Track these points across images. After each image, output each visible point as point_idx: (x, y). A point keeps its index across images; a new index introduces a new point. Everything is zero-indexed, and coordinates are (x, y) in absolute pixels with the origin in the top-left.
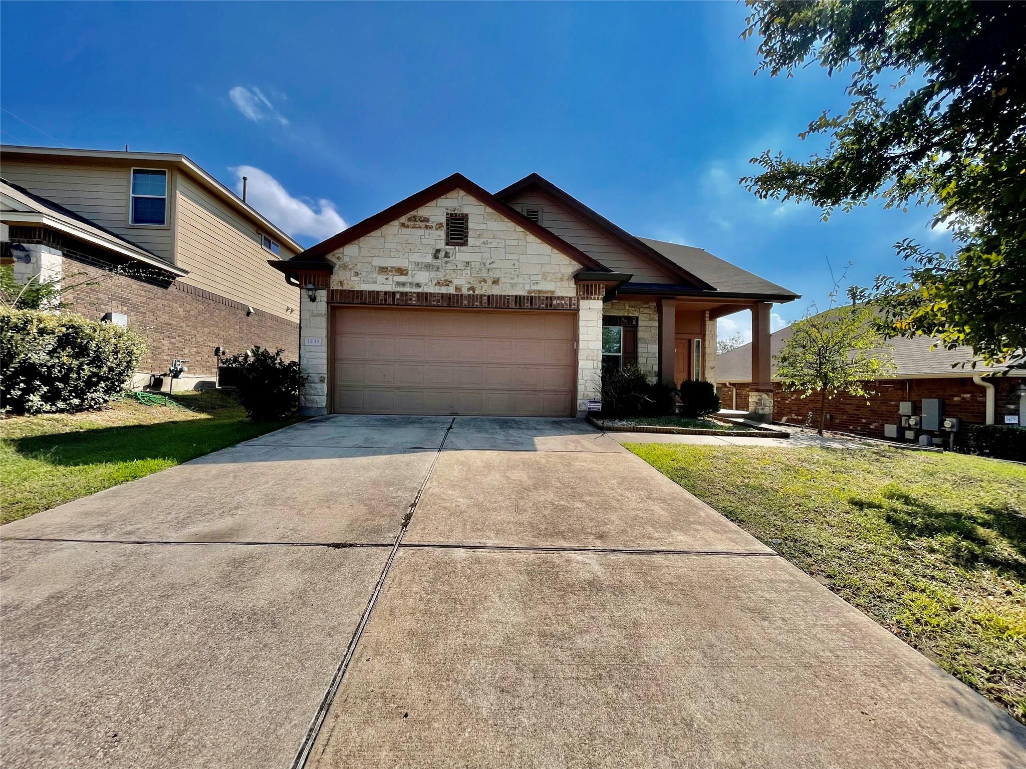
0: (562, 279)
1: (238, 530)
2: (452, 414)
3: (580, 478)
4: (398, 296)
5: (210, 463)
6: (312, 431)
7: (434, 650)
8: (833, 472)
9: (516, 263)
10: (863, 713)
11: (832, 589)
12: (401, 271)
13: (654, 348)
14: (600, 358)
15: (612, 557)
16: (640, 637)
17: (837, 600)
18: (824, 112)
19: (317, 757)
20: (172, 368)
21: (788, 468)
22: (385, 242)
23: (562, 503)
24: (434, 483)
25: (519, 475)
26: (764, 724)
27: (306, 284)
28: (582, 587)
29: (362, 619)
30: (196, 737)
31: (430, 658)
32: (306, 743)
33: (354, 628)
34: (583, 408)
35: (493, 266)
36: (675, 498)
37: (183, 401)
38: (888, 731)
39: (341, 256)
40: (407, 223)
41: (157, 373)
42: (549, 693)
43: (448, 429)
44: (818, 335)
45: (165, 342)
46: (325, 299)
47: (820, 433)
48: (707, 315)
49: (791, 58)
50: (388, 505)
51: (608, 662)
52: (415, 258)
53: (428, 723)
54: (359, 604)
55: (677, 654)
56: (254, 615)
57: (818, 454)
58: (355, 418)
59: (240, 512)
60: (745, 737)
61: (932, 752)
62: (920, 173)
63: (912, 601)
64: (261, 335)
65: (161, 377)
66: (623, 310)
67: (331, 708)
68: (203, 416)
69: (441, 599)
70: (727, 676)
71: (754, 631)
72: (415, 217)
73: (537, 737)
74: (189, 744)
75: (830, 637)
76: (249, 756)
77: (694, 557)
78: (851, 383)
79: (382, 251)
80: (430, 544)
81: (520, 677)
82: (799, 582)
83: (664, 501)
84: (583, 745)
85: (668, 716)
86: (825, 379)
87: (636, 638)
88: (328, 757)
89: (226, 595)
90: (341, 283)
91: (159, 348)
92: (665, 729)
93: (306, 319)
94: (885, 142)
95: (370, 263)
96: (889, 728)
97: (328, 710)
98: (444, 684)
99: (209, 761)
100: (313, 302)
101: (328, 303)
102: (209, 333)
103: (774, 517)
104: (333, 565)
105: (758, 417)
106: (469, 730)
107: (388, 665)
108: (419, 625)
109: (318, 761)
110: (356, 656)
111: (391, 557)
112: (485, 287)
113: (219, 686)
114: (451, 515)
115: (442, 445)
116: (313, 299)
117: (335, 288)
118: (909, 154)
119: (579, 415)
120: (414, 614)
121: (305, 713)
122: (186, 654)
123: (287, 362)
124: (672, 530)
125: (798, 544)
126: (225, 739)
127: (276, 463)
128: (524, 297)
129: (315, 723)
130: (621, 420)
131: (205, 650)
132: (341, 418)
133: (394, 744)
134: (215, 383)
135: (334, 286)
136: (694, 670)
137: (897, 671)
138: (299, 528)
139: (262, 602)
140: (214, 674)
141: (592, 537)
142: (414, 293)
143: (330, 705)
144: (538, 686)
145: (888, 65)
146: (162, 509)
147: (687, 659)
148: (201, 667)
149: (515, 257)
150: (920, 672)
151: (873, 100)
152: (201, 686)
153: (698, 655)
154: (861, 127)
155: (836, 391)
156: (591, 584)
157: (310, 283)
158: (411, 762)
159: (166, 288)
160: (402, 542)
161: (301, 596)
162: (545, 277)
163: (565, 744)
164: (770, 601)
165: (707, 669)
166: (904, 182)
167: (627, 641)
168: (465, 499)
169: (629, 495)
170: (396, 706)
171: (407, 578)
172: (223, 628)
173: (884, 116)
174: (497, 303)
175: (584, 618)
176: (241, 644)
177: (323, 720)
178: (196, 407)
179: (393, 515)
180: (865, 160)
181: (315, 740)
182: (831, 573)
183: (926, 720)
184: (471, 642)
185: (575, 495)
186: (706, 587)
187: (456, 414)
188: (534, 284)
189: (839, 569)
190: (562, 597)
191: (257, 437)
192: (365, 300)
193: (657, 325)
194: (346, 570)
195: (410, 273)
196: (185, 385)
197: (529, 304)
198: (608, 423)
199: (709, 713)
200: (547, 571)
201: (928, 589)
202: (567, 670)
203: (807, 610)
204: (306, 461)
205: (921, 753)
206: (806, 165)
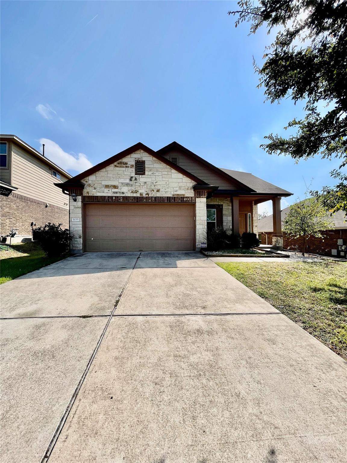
0: (188, 189)
1: (39, 311)
2: (140, 251)
3: (196, 280)
4: (114, 198)
5: (27, 278)
6: (75, 261)
7: (126, 366)
8: (308, 273)
9: (167, 182)
10: (314, 386)
11: (304, 329)
12: (115, 187)
13: (230, 218)
14: (206, 224)
15: (208, 317)
16: (219, 355)
17: (306, 334)
18: (295, 118)
19: (70, 420)
20: (11, 233)
21: (288, 272)
22: (108, 174)
23: (188, 292)
24: (130, 285)
25: (169, 280)
26: (271, 394)
27: (72, 194)
28: (194, 332)
29: (94, 352)
30: (15, 414)
31: (124, 369)
32: (65, 413)
33: (90, 357)
34: (199, 246)
35: (156, 184)
36: (238, 288)
37: (16, 248)
38: (325, 394)
39: (88, 180)
40: (117, 165)
41: (4, 235)
42: (177, 384)
43: (138, 258)
44: (301, 211)
45: (8, 221)
46: (81, 200)
47: (303, 255)
48: (253, 203)
49: (279, 96)
50: (109, 296)
51: (204, 367)
52: (122, 181)
53: (121, 401)
54: (93, 345)
55: (235, 362)
56: (44, 353)
57: (302, 265)
58: (95, 254)
59: (40, 302)
60: (263, 400)
61: (343, 403)
62: (336, 144)
63: (338, 333)
64: (53, 216)
65: (6, 237)
66: (216, 202)
67: (77, 396)
68: (26, 255)
69: (130, 341)
70: (256, 372)
71: (269, 349)
72: (121, 162)
73: (170, 405)
74: (11, 417)
75: (302, 351)
76: (39, 421)
77: (245, 316)
78: (316, 232)
79: (106, 178)
80: (127, 314)
81: (164, 377)
82: (290, 326)
83: (233, 290)
84: (191, 408)
85: (229, 392)
86: (305, 231)
87: (217, 356)
88: (75, 420)
89: (32, 343)
90: (88, 193)
91: (5, 224)
92: (227, 398)
93: (72, 210)
94: (320, 131)
95: (101, 184)
96: (325, 393)
97: (76, 397)
98: (130, 382)
99: (20, 425)
100: (75, 202)
101: (82, 202)
102: (28, 216)
103: (281, 296)
104: (82, 326)
105: (276, 248)
106: (140, 403)
107: (105, 374)
108: (120, 354)
109: (71, 422)
110: (90, 370)
111: (109, 322)
112: (154, 193)
113: (26, 388)
114: (137, 300)
115: (135, 265)
116: (75, 200)
117: (85, 195)
118: (331, 136)
119: (197, 250)
120: (118, 349)
121: (65, 399)
122: (12, 373)
123: (63, 230)
124: (236, 304)
125: (291, 308)
126: (28, 414)
127: (58, 277)
128: (171, 197)
129: (70, 404)
130: (216, 251)
131: (21, 371)
132: (89, 254)
133: (106, 412)
134: (31, 239)
135: (85, 194)
136: (242, 370)
137: (330, 366)
138: (67, 309)
139: (48, 346)
140: (24, 382)
141: (200, 308)
142: (121, 196)
143: (77, 394)
144: (172, 381)
145: (321, 99)
146: (4, 302)
147: (239, 365)
148: (18, 379)
149: (167, 179)
150: (340, 366)
151: (315, 113)
152: (18, 388)
153: (244, 362)
154: (310, 125)
155: (309, 236)
156: (198, 331)
157: (73, 193)
158: (113, 420)
159: (8, 196)
160: (114, 314)
161: (66, 343)
162: (180, 188)
163: (183, 408)
164: (277, 335)
165: (248, 369)
166: (330, 147)
167: (213, 357)
168: (144, 292)
169: (217, 288)
170: (107, 393)
171: (115, 331)
172: (29, 359)
173: (320, 120)
174: (159, 200)
175: (194, 347)
176: (38, 367)
177: (74, 402)
178: (22, 251)
179: (110, 301)
180: (312, 139)
181: (69, 411)
182: (305, 321)
183: (341, 388)
184: (143, 361)
185: (194, 289)
186: (249, 330)
187: (142, 251)
188: (175, 191)
189: (308, 319)
190: (185, 337)
191: (49, 265)
192: (99, 200)
193: (231, 208)
194: (87, 329)
195: (119, 187)
196: (17, 240)
197: (173, 201)
198: (210, 253)
199: (247, 390)
200: (179, 325)
201: (345, 327)
202: (185, 373)
203: (293, 339)
204: (72, 276)
205: (338, 403)
206: (288, 140)
